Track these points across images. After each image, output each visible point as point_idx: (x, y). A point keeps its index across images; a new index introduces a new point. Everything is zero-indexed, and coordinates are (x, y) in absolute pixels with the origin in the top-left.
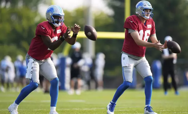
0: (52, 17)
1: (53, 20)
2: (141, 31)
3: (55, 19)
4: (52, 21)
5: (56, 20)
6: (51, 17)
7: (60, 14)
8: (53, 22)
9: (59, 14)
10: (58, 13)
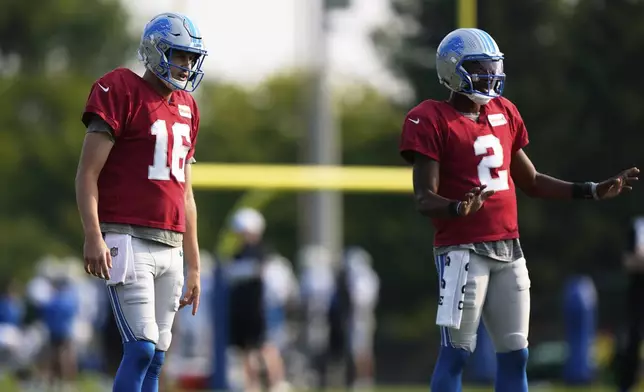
0: (461, 68)
1: (466, 80)
2: (156, 124)
3: (470, 74)
4: (461, 84)
5: (476, 76)
6: (457, 68)
7: (488, 53)
8: (468, 88)
9: (485, 55)
10: (477, 51)
